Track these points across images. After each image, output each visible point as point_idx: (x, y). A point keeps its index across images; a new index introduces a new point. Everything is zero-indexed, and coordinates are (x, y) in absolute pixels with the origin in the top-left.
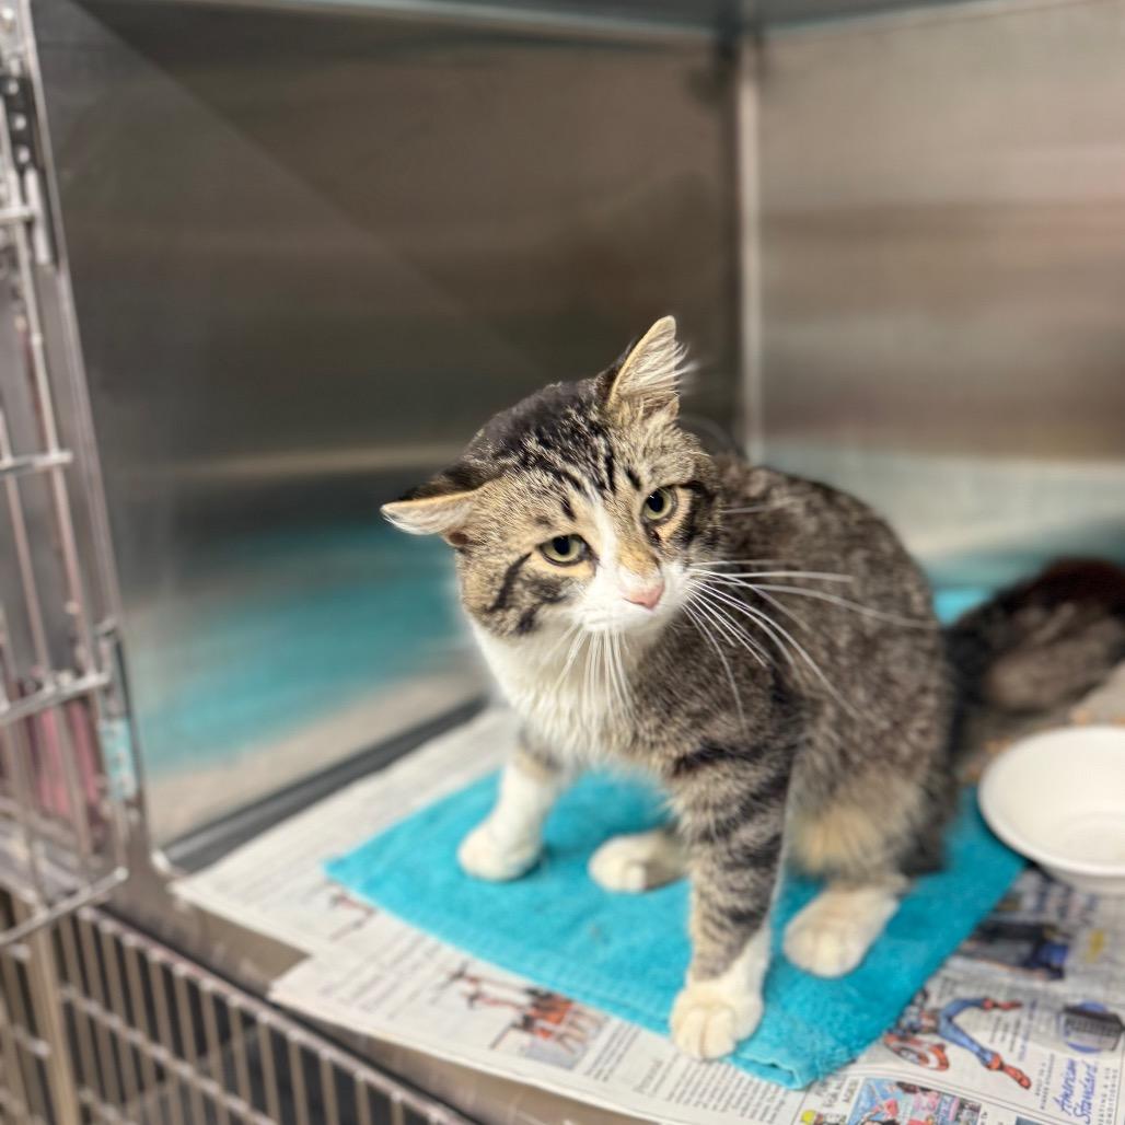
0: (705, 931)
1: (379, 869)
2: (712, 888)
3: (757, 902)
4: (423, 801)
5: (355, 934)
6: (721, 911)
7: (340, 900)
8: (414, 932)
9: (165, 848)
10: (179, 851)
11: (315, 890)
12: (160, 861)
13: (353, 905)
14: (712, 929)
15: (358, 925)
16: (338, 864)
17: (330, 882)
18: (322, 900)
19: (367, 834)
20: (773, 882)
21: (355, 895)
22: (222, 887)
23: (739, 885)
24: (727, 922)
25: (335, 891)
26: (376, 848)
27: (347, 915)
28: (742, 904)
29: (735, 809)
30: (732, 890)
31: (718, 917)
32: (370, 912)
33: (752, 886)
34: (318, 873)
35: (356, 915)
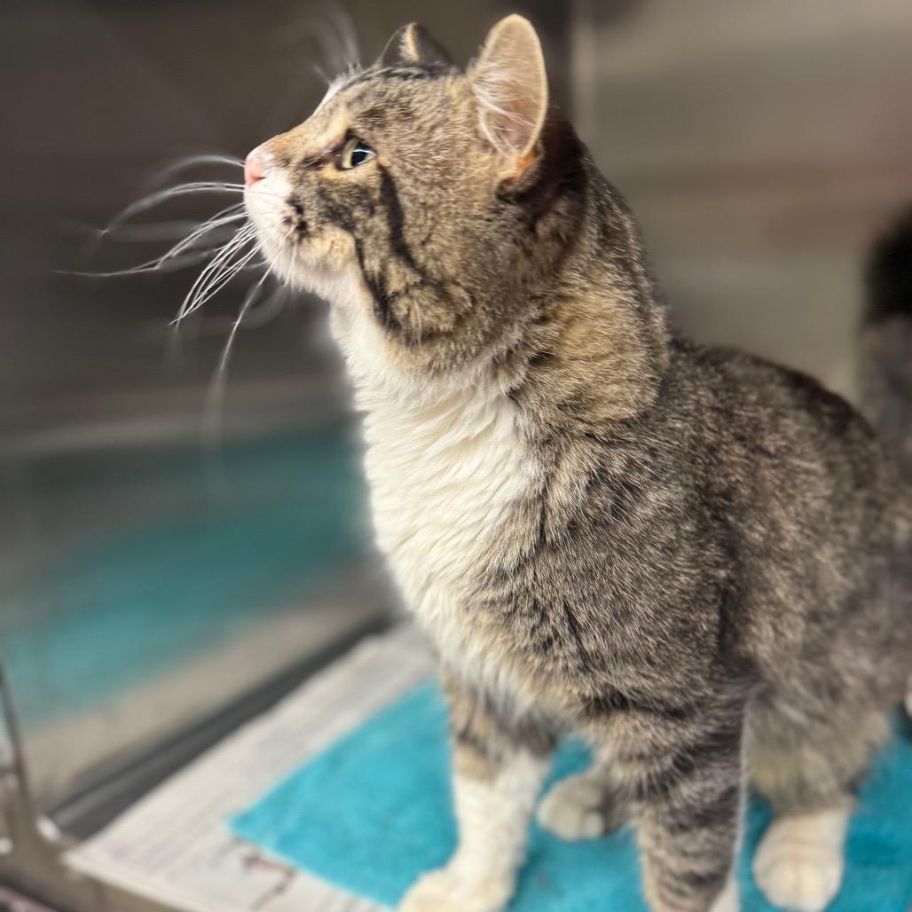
0: (662, 898)
1: (291, 822)
2: (661, 853)
3: (718, 862)
4: (320, 743)
5: (278, 901)
6: (676, 878)
7: (252, 861)
8: (343, 895)
9: (51, 814)
10: (67, 816)
11: (223, 852)
12: (48, 829)
13: (269, 866)
14: (671, 897)
15: (280, 889)
16: (243, 820)
17: (238, 841)
18: (234, 862)
19: (268, 783)
20: (733, 838)
21: (269, 853)
22: (120, 854)
23: (692, 848)
24: (687, 888)
25: (245, 851)
26: (280, 800)
27: (266, 879)
28: (701, 867)
29: (668, 761)
30: (685, 854)
31: (675, 884)
32: (290, 873)
33: (708, 847)
34: (222, 832)
35: (275, 878)
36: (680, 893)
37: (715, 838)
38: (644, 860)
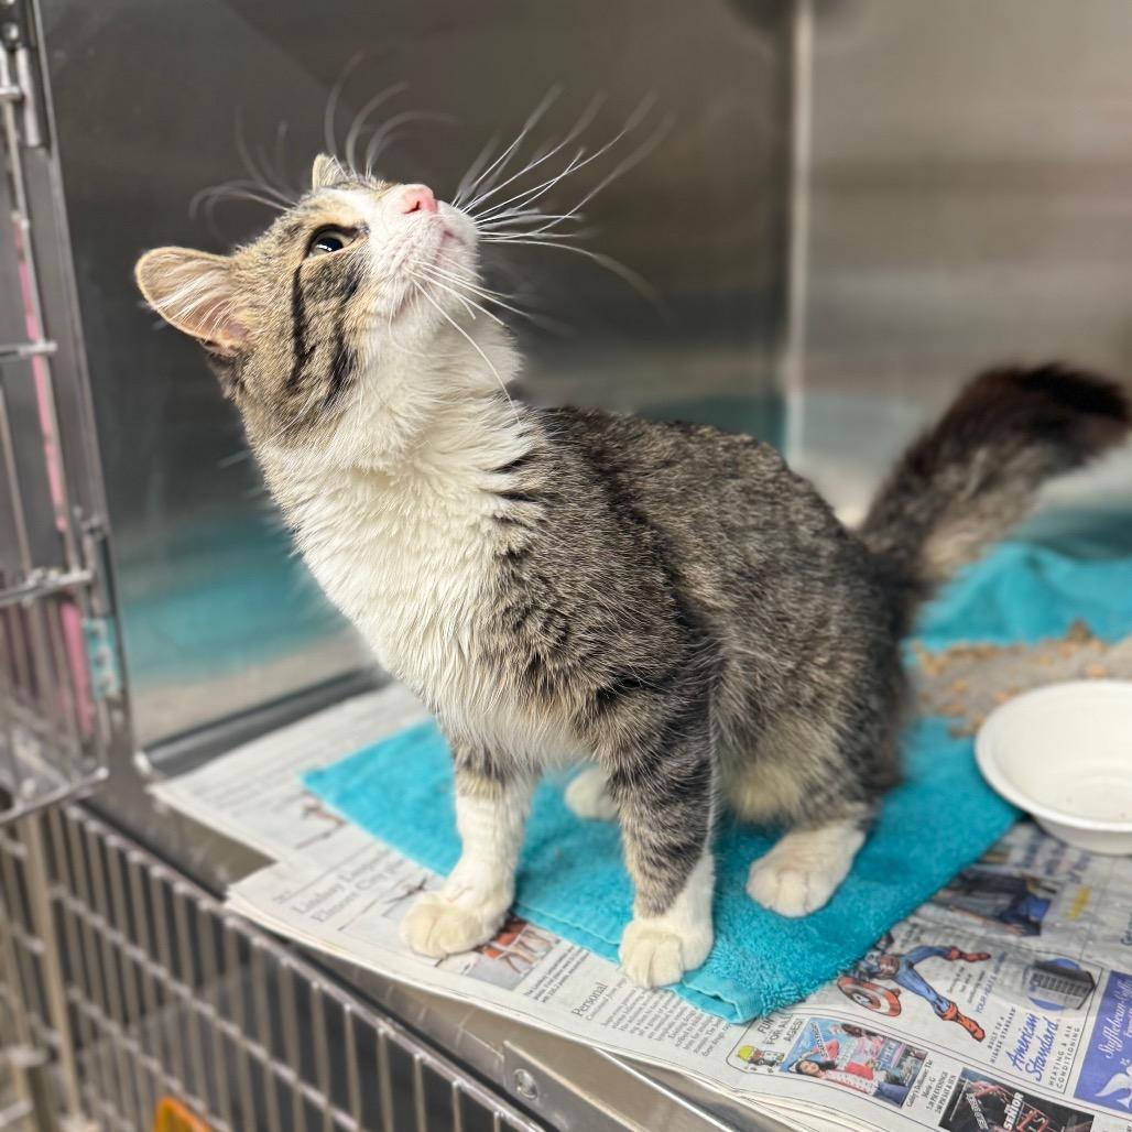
1: (354, 782)
3: (693, 834)
5: (321, 844)
7: (312, 811)
8: (379, 846)
9: (148, 749)
10: (159, 755)
11: (291, 800)
12: (142, 762)
13: (327, 816)
15: (326, 835)
16: (316, 776)
17: (307, 793)
18: (296, 809)
19: (351, 748)
21: (329, 807)
22: (198, 792)
23: (671, 821)
24: (665, 859)
25: (310, 801)
26: (355, 765)
27: (318, 825)
28: (678, 839)
30: (664, 828)
31: (654, 856)
32: (341, 824)
33: (683, 819)
34: (297, 782)
35: (327, 825)
36: (659, 865)
37: (688, 810)
38: (626, 837)
